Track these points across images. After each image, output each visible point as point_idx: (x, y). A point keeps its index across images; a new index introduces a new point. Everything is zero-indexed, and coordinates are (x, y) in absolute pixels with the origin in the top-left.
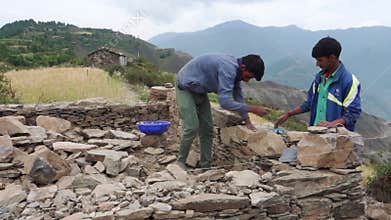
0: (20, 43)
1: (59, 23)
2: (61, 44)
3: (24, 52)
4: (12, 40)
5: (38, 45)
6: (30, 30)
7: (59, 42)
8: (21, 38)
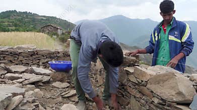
0: (8, 22)
1: (29, 12)
2: (29, 23)
3: (10, 26)
4: (4, 20)
5: (18, 23)
6: (14, 15)
7: (29, 22)
8: (9, 19)
